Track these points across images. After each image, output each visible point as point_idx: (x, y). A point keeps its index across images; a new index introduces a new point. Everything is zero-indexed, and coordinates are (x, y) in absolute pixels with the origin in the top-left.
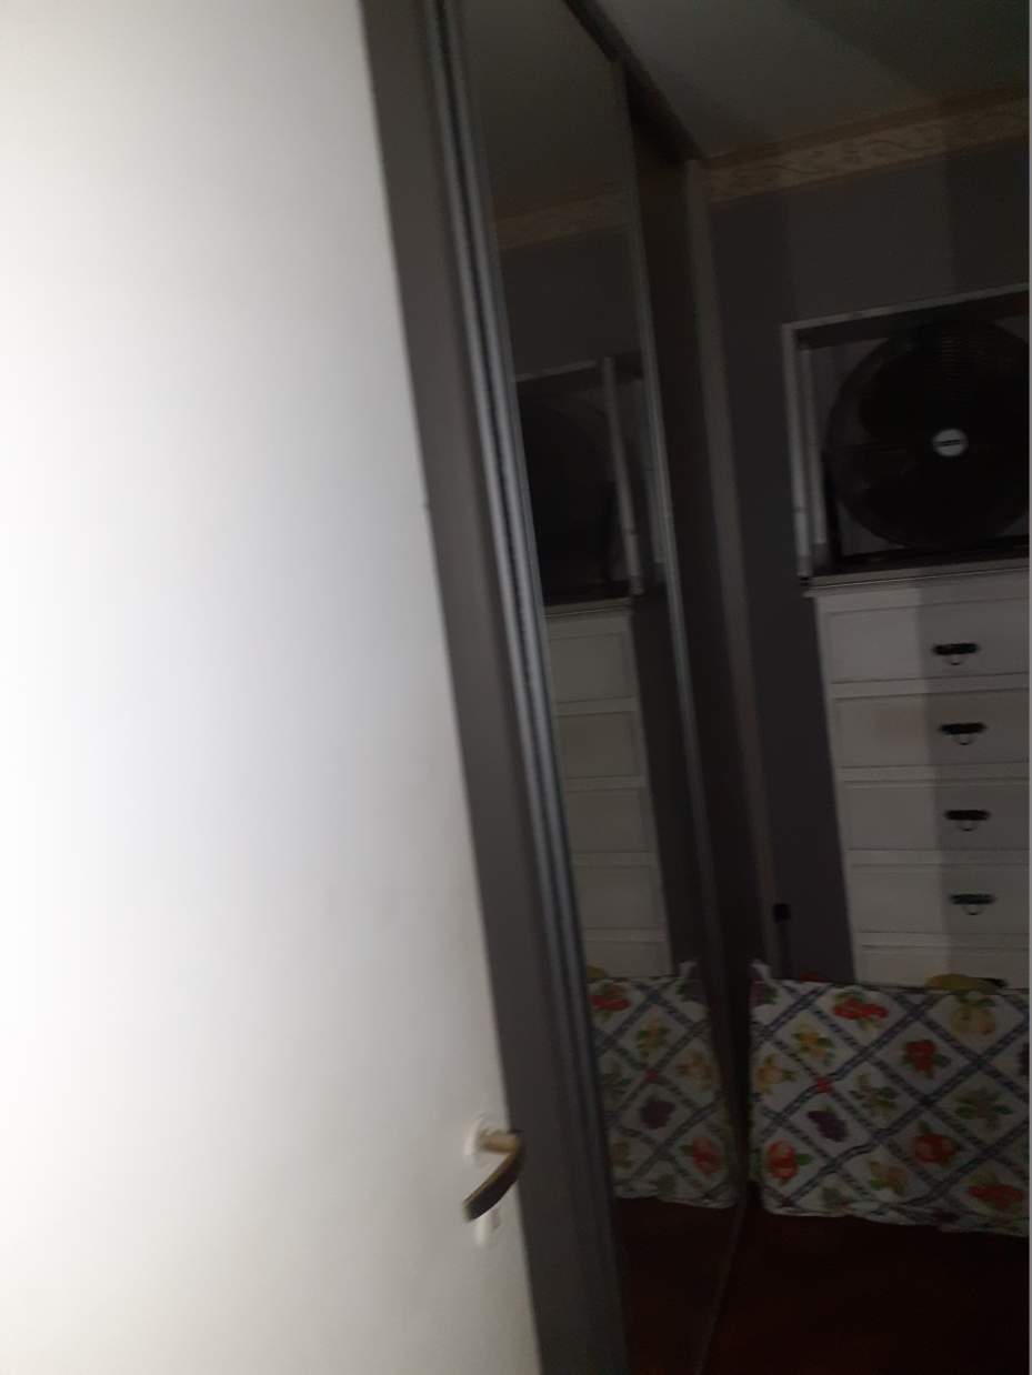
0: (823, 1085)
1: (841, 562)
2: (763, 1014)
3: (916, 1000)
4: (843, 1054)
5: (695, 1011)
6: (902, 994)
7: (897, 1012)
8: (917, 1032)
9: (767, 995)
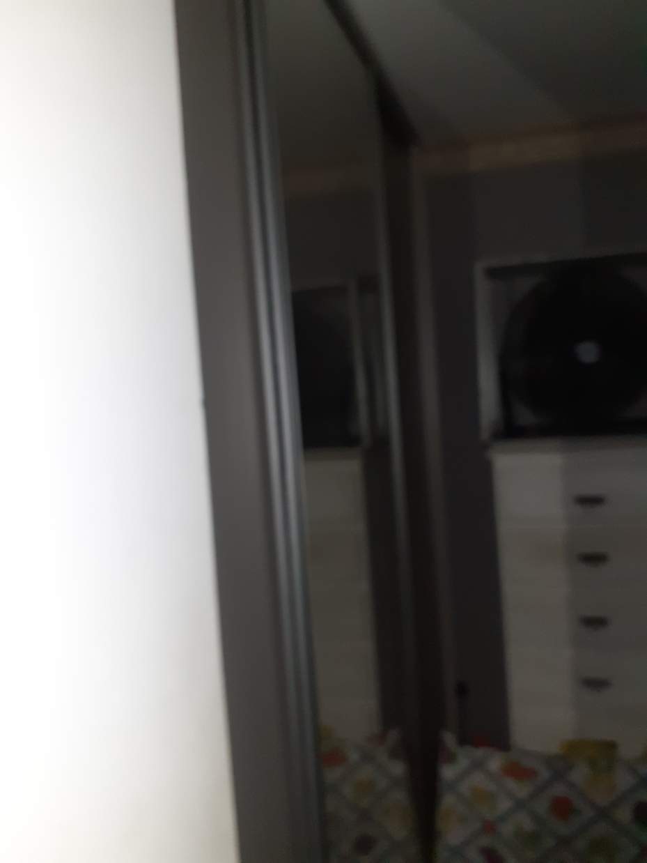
0: (489, 827)
1: (510, 431)
2: (448, 772)
3: (560, 765)
4: (504, 805)
5: (398, 768)
6: (549, 761)
7: (545, 774)
8: (559, 790)
9: (451, 758)
